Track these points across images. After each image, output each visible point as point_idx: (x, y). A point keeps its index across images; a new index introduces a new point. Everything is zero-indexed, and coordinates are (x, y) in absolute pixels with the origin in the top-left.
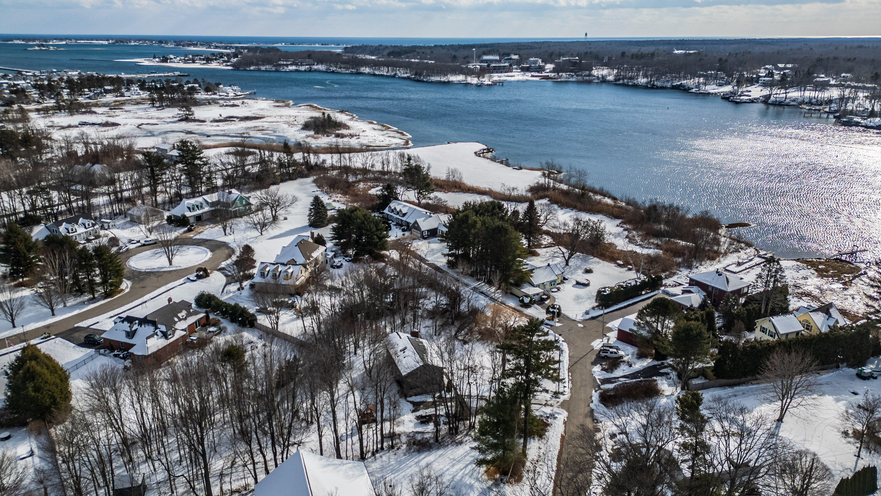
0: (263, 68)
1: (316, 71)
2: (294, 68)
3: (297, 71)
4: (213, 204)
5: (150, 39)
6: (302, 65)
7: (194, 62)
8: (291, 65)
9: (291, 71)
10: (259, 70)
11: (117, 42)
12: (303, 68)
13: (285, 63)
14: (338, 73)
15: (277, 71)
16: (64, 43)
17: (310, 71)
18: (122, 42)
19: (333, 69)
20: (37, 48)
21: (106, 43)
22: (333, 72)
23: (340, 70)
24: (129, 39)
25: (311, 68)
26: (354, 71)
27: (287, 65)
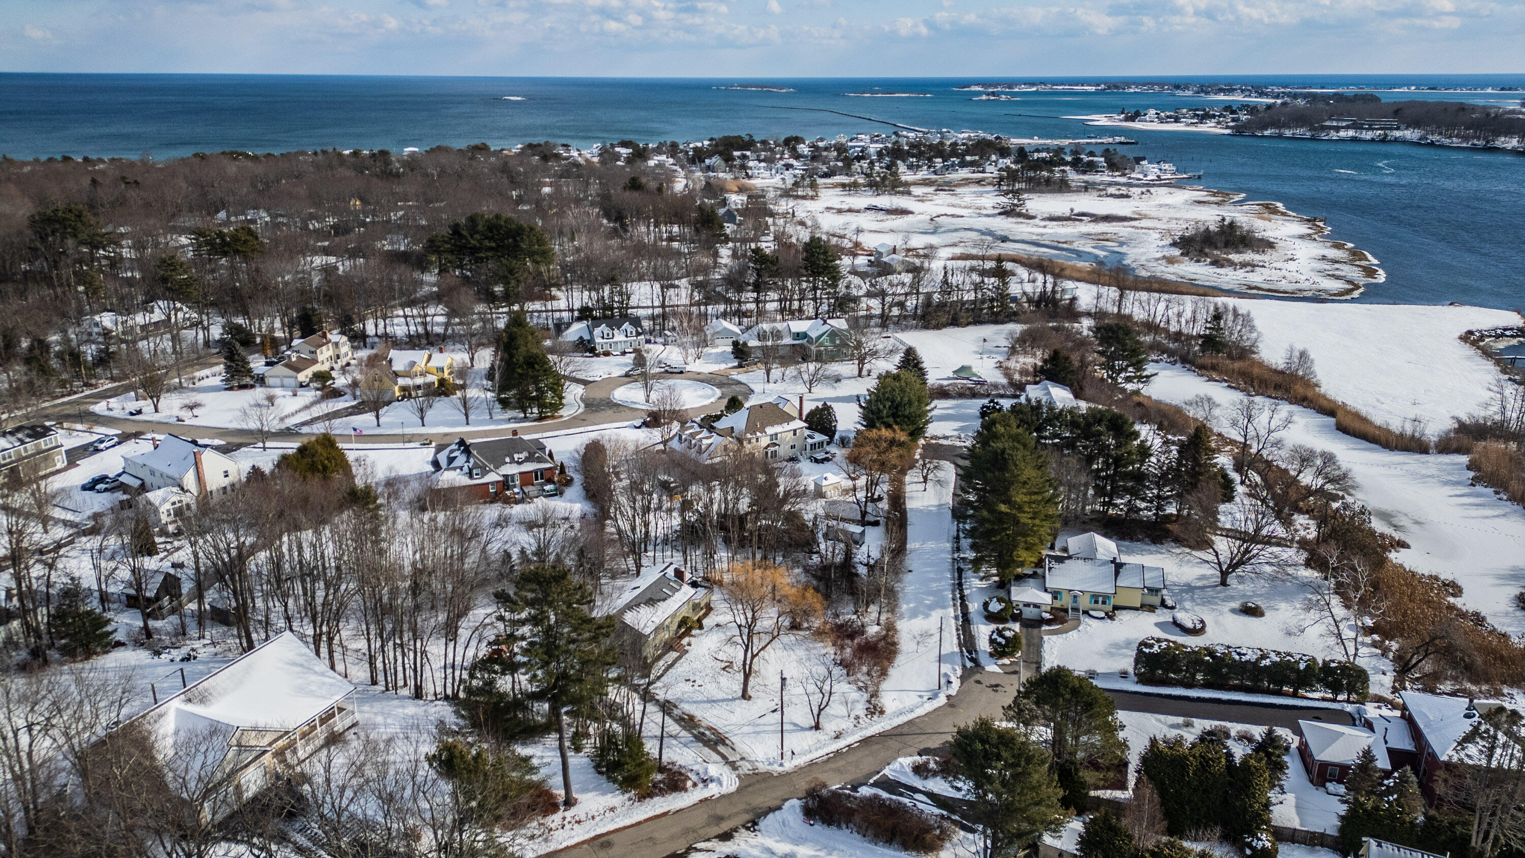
0: (1288, 133)
1: (1396, 140)
2: (1351, 133)
3: (1354, 140)
4: (798, 336)
5: (1161, 82)
6: (1371, 128)
7: (1177, 120)
8: (1347, 128)
9: (1342, 140)
10: (1280, 137)
11: (1109, 88)
12: (1368, 135)
13: (1335, 124)
14: (1442, 147)
15: (1313, 139)
16: (1034, 89)
17: (1384, 140)
18: (1116, 87)
19: (1435, 138)
20: (984, 97)
21: (1092, 89)
22: (1432, 144)
23: (1447, 141)
24: (1128, 82)
25: (1386, 135)
26: (1481, 143)
27: (1337, 129)
